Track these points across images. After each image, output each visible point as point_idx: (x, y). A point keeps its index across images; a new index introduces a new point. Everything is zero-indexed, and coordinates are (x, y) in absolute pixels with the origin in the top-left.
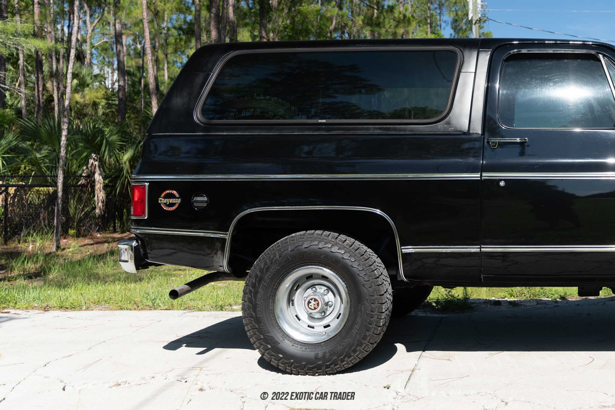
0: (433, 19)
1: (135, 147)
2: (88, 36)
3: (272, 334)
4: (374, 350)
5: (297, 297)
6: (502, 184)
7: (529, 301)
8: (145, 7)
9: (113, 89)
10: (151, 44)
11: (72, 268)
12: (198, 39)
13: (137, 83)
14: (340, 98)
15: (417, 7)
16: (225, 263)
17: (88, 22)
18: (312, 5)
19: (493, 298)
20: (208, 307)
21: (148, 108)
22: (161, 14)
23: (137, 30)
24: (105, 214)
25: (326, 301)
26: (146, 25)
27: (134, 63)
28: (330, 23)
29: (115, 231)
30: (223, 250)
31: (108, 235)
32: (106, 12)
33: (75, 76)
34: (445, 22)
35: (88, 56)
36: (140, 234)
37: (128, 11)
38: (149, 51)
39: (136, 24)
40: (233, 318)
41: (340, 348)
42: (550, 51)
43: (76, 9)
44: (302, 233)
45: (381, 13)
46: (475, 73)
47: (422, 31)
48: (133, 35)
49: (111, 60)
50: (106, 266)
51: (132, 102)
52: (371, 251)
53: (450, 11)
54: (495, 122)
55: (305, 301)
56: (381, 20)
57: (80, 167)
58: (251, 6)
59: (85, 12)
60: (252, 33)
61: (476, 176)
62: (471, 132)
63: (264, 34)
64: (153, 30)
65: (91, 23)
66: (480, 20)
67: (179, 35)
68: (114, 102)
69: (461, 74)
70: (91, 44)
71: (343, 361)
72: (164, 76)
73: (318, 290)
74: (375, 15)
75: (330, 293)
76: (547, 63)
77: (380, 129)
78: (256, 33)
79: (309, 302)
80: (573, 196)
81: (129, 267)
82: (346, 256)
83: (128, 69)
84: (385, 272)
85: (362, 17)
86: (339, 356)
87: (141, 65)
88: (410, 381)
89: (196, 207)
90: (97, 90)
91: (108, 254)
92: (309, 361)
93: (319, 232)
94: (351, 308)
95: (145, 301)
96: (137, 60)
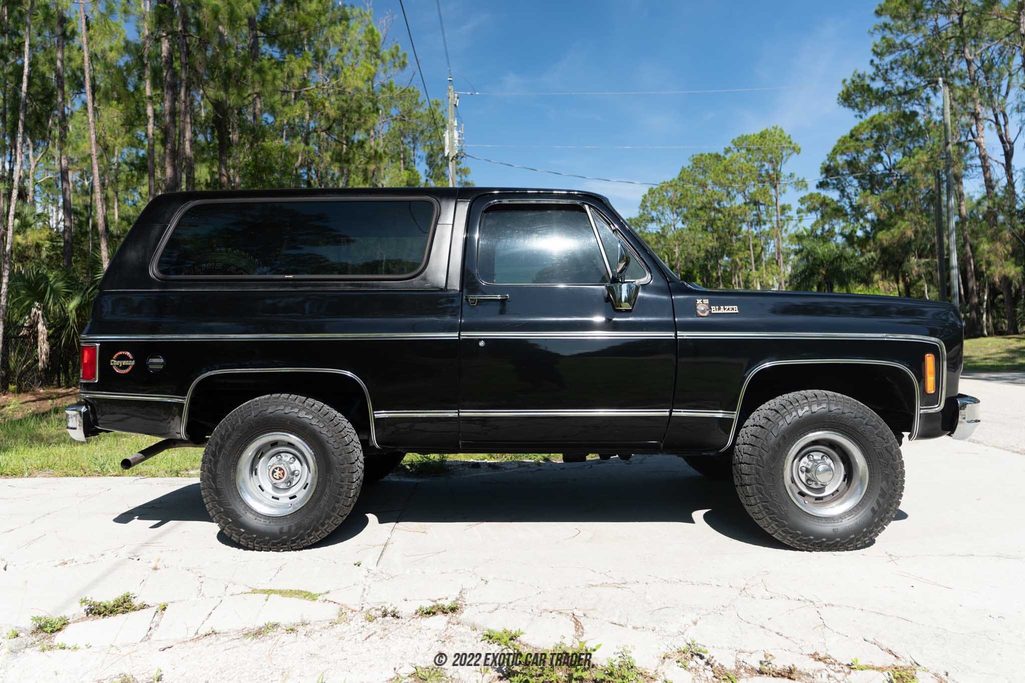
0: (406, 154)
1: (81, 294)
2: (31, 172)
3: (232, 507)
4: (344, 522)
5: (261, 465)
6: (482, 344)
7: (510, 463)
8: (93, 142)
9: (58, 229)
10: (101, 180)
11: (12, 429)
12: (152, 175)
13: (85, 224)
14: (306, 250)
15: (390, 142)
16: (183, 430)
17: (31, 157)
18: (277, 141)
19: (472, 460)
20: (163, 472)
21: (97, 251)
22: (111, 149)
23: (84, 166)
24: (48, 366)
25: (292, 470)
26: (95, 161)
27: (81, 201)
28: (295, 159)
29: (59, 386)
30: (181, 416)
31: (52, 391)
32: (50, 146)
33: (17, 215)
34: (419, 157)
35: (31, 194)
36: (90, 398)
37: (74, 145)
38: (97, 189)
39: (84, 160)
40: (190, 486)
41: (306, 521)
42: (533, 201)
43: (18, 146)
44: (267, 396)
45: (351, 148)
46: (453, 225)
47: (395, 167)
48: (80, 170)
49: (56, 197)
50: (50, 425)
51: (79, 244)
52: (341, 416)
53: (425, 145)
54: (474, 277)
55: (269, 470)
56: (351, 156)
57: (21, 316)
58: (209, 140)
59: (28, 146)
60: (210, 169)
61: (454, 335)
62: (448, 288)
63: (224, 171)
64: (102, 166)
65: (35, 157)
66: (457, 156)
67: (131, 170)
68: (59, 244)
69: (438, 226)
70: (34, 180)
71: (309, 535)
72: (114, 214)
73: (284, 458)
74: (344, 150)
75: (297, 461)
76: (529, 214)
77: (351, 285)
78: (215, 169)
79: (274, 472)
80: (557, 355)
81: (78, 434)
82: (314, 422)
83: (75, 207)
84: (356, 438)
85: (330, 153)
86: (305, 531)
87: (89, 204)
88: (383, 557)
89: (151, 369)
90: (40, 231)
91: (52, 412)
92: (273, 536)
93: (285, 395)
94: (319, 478)
95: (92, 466)
96: (84, 198)
